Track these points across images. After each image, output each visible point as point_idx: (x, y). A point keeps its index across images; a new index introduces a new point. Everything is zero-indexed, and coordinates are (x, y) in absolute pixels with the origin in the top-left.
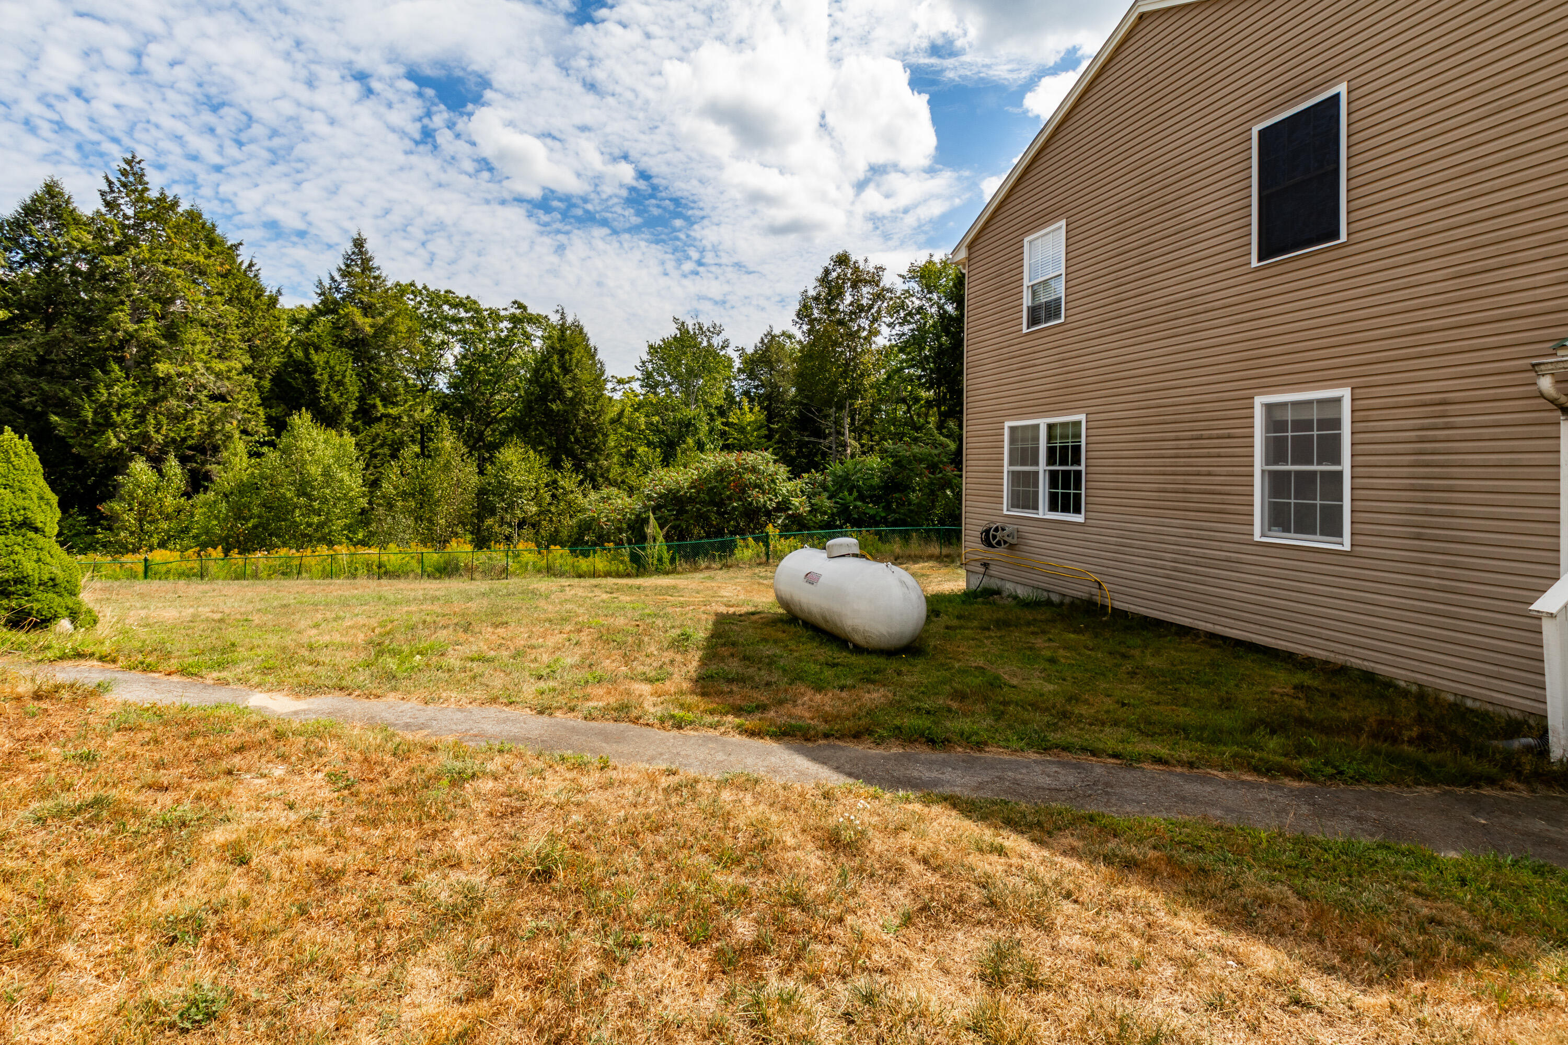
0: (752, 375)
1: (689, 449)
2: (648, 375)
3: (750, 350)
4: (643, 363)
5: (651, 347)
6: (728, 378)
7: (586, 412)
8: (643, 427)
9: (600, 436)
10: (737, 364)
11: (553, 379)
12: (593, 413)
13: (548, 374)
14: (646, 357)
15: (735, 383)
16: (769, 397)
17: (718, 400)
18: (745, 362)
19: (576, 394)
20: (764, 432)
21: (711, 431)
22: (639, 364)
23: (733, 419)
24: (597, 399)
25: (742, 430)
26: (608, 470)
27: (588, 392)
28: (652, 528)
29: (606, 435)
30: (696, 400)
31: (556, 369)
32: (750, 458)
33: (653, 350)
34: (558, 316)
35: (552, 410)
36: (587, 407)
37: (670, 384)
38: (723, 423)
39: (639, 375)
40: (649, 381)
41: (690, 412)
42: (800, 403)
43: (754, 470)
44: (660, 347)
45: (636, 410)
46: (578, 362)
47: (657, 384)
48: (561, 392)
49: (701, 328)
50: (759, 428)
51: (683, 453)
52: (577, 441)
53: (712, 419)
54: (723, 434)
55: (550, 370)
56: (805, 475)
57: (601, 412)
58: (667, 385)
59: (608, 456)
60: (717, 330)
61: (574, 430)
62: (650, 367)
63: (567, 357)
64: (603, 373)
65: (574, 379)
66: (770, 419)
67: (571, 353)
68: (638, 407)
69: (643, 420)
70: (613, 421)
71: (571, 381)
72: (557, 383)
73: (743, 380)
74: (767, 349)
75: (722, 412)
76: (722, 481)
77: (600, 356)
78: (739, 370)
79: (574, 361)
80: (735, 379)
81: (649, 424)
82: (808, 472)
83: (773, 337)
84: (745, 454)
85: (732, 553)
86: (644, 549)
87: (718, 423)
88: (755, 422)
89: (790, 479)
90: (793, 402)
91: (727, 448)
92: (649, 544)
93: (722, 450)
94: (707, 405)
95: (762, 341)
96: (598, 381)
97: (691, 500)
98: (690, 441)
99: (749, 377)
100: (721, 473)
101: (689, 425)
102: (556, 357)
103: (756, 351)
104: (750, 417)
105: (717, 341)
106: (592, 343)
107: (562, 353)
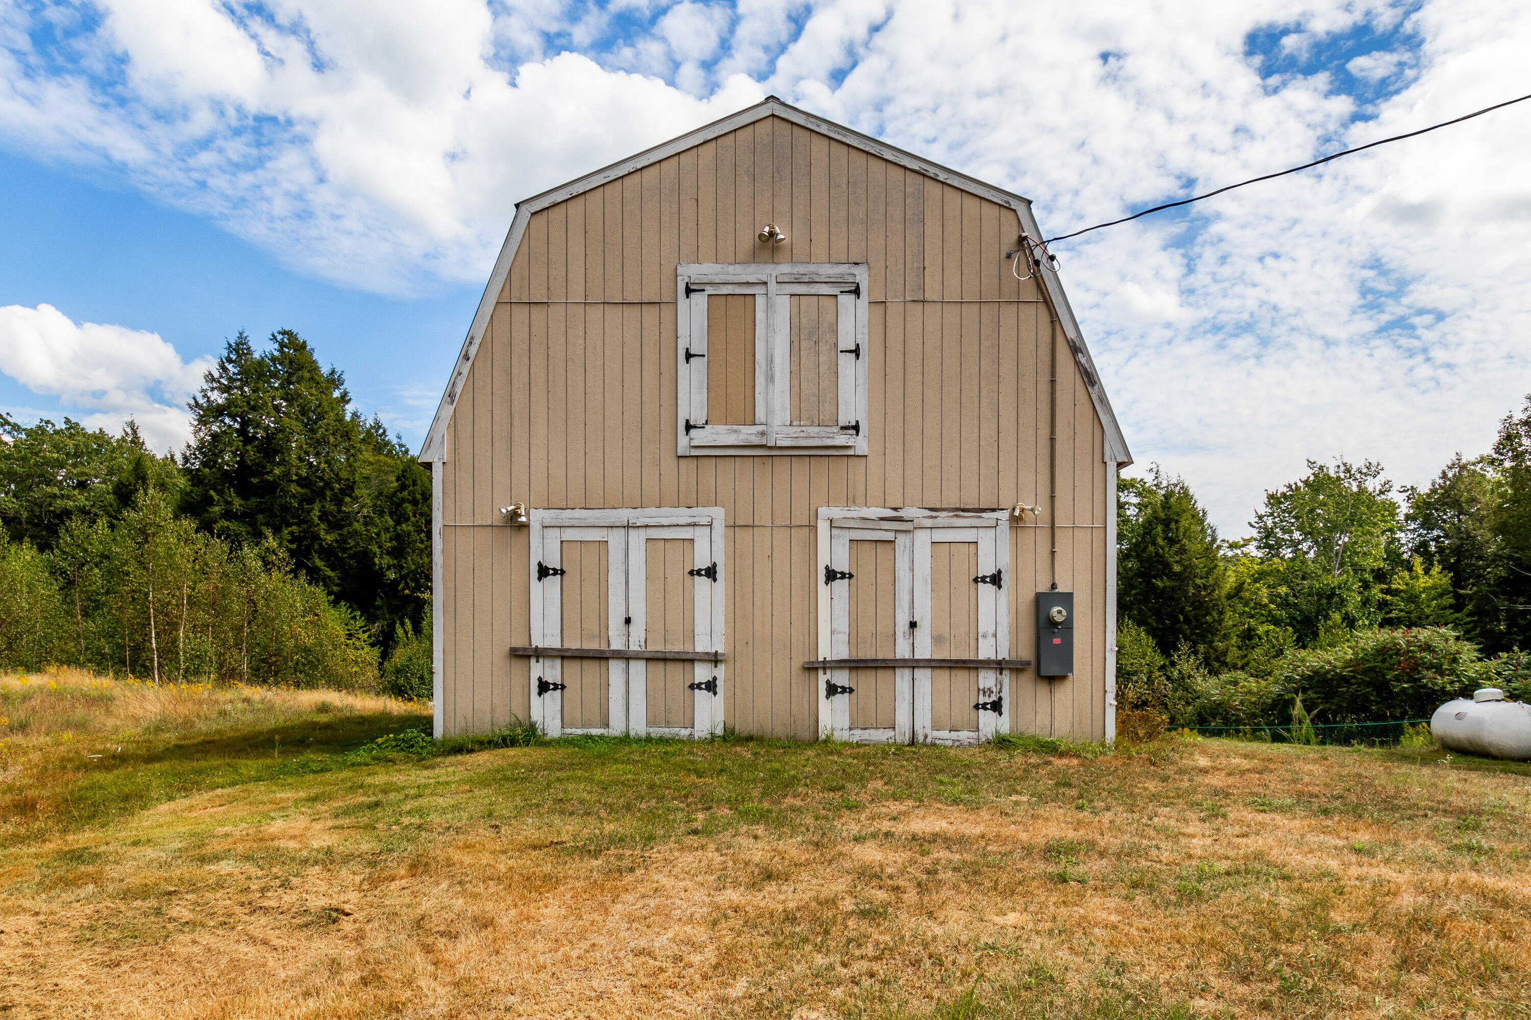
0: (1428, 524)
1: (1335, 626)
2: (1268, 533)
3: (1424, 489)
4: (1260, 517)
5: (1271, 497)
6: (1391, 530)
7: (1197, 587)
8: (1266, 601)
9: (1215, 614)
10: (1404, 508)
11: (1157, 553)
12: (1205, 587)
13: (1151, 548)
14: (1263, 510)
15: (1399, 535)
16: (1458, 551)
17: (1375, 559)
18: (1416, 506)
19: (1186, 568)
20: (1449, 600)
21: (1365, 603)
22: (1254, 520)
23: (1398, 584)
24: (1211, 571)
25: (1412, 598)
26: (1225, 653)
27: (1199, 563)
28: (1298, 710)
29: (1221, 613)
30: (1342, 565)
31: (1160, 541)
32: (1424, 634)
33: (1274, 500)
34: (1153, 475)
35: (1158, 587)
36: (1198, 581)
37: (1299, 542)
38: (1382, 591)
39: (1254, 533)
40: (1267, 538)
41: (1334, 579)
42: (1510, 558)
43: (1428, 648)
44: (1284, 495)
45: (1256, 581)
46: (1187, 530)
47: (1279, 544)
48: (1167, 565)
49: (1348, 470)
50: (1441, 595)
51: (1326, 631)
52: (1187, 621)
53: (1366, 585)
54: (1382, 605)
55: (1154, 544)
56: (1504, 655)
57: (1217, 585)
58: (1295, 544)
59: (1226, 637)
60: (1372, 470)
61: (1183, 608)
62: (1270, 523)
63: (1173, 526)
64: (1214, 540)
65: (1183, 551)
66: (1457, 582)
67: (1177, 522)
68: (1260, 576)
69: (1265, 592)
70: (1229, 597)
71: (1176, 553)
72: (1162, 556)
73: (1414, 530)
74: (1452, 487)
75: (1380, 576)
76: (1384, 661)
77: (1210, 520)
78: (1408, 517)
79: (1182, 530)
80: (1401, 530)
81: (1272, 598)
82: (1509, 649)
83: (1463, 467)
84: (1415, 630)
85: (1396, 741)
86: (1288, 730)
87: (1376, 592)
88: (1434, 587)
89: (1480, 660)
90: (1496, 557)
91: (1387, 623)
92: (1294, 726)
93: (1381, 626)
94: (1358, 569)
95: (1444, 475)
96: (1209, 551)
97: (1345, 680)
98: (1337, 617)
99: (1422, 526)
100: (1383, 652)
101: (1333, 595)
102: (1160, 528)
103: (1434, 491)
104: (1423, 582)
105: (1372, 485)
106: (1200, 506)
107: (1167, 523)
